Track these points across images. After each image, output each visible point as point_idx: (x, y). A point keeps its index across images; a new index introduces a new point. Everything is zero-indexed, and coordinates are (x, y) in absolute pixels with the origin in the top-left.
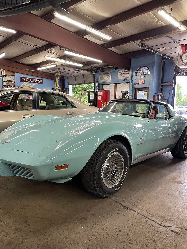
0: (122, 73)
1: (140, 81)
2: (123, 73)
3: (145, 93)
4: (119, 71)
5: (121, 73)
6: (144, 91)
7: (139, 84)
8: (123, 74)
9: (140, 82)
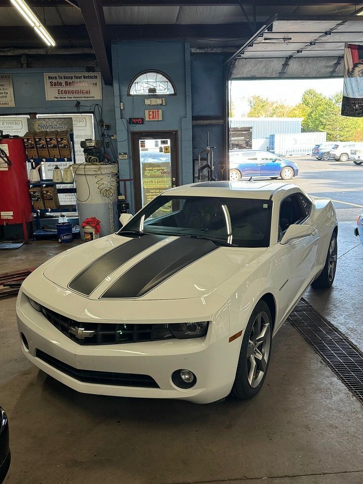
0: (60, 81)
1: (151, 113)
2: (63, 81)
3: (163, 146)
4: (46, 75)
5: (54, 81)
6: (159, 141)
7: (145, 122)
8: (64, 84)
9: (151, 117)
